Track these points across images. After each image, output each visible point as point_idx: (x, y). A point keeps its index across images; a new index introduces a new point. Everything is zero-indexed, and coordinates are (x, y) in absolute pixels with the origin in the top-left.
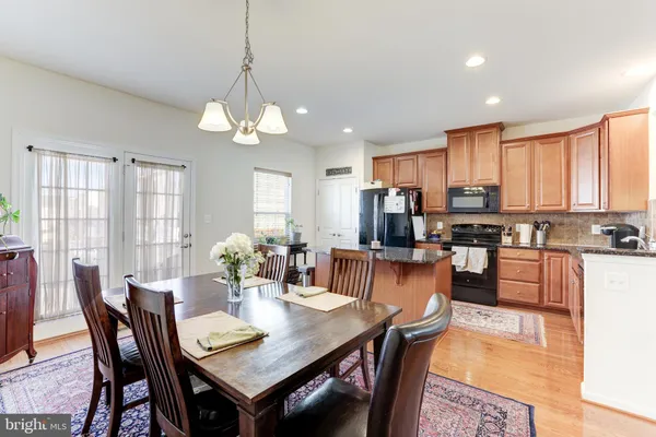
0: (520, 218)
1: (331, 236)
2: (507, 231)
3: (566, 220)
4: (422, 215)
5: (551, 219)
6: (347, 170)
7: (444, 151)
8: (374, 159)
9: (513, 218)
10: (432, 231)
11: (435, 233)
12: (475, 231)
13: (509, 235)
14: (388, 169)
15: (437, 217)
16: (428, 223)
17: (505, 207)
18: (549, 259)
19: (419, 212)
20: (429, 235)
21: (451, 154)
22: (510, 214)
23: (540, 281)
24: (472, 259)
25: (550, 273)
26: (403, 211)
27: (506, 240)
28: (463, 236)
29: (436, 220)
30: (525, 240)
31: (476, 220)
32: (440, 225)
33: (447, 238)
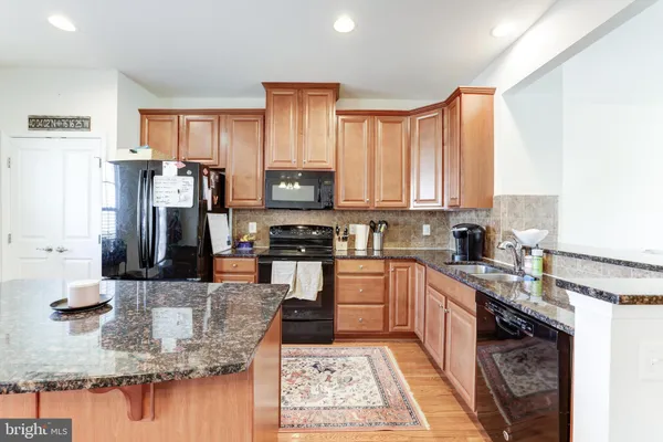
0: (355, 216)
1: (45, 254)
2: (342, 234)
3: (401, 219)
4: (226, 211)
5: (388, 218)
6: (81, 123)
7: (262, 115)
8: (143, 112)
9: (347, 217)
10: (240, 236)
11: (245, 239)
12: (301, 236)
13: (345, 239)
14: (168, 132)
15: (249, 215)
16: (235, 224)
17: (341, 202)
18: (395, 271)
19: (220, 207)
20: (236, 243)
21: (271, 120)
22: (343, 211)
23: (385, 301)
24: (301, 279)
25: (395, 289)
26: (189, 204)
27: (340, 247)
28: (285, 243)
29: (248, 220)
30: (361, 245)
31: (300, 220)
32: (253, 228)
33: (263, 246)
